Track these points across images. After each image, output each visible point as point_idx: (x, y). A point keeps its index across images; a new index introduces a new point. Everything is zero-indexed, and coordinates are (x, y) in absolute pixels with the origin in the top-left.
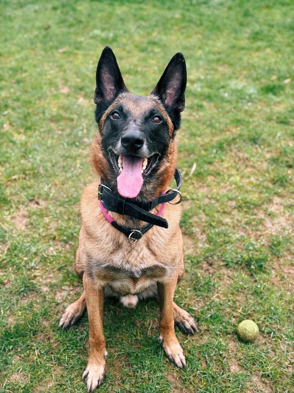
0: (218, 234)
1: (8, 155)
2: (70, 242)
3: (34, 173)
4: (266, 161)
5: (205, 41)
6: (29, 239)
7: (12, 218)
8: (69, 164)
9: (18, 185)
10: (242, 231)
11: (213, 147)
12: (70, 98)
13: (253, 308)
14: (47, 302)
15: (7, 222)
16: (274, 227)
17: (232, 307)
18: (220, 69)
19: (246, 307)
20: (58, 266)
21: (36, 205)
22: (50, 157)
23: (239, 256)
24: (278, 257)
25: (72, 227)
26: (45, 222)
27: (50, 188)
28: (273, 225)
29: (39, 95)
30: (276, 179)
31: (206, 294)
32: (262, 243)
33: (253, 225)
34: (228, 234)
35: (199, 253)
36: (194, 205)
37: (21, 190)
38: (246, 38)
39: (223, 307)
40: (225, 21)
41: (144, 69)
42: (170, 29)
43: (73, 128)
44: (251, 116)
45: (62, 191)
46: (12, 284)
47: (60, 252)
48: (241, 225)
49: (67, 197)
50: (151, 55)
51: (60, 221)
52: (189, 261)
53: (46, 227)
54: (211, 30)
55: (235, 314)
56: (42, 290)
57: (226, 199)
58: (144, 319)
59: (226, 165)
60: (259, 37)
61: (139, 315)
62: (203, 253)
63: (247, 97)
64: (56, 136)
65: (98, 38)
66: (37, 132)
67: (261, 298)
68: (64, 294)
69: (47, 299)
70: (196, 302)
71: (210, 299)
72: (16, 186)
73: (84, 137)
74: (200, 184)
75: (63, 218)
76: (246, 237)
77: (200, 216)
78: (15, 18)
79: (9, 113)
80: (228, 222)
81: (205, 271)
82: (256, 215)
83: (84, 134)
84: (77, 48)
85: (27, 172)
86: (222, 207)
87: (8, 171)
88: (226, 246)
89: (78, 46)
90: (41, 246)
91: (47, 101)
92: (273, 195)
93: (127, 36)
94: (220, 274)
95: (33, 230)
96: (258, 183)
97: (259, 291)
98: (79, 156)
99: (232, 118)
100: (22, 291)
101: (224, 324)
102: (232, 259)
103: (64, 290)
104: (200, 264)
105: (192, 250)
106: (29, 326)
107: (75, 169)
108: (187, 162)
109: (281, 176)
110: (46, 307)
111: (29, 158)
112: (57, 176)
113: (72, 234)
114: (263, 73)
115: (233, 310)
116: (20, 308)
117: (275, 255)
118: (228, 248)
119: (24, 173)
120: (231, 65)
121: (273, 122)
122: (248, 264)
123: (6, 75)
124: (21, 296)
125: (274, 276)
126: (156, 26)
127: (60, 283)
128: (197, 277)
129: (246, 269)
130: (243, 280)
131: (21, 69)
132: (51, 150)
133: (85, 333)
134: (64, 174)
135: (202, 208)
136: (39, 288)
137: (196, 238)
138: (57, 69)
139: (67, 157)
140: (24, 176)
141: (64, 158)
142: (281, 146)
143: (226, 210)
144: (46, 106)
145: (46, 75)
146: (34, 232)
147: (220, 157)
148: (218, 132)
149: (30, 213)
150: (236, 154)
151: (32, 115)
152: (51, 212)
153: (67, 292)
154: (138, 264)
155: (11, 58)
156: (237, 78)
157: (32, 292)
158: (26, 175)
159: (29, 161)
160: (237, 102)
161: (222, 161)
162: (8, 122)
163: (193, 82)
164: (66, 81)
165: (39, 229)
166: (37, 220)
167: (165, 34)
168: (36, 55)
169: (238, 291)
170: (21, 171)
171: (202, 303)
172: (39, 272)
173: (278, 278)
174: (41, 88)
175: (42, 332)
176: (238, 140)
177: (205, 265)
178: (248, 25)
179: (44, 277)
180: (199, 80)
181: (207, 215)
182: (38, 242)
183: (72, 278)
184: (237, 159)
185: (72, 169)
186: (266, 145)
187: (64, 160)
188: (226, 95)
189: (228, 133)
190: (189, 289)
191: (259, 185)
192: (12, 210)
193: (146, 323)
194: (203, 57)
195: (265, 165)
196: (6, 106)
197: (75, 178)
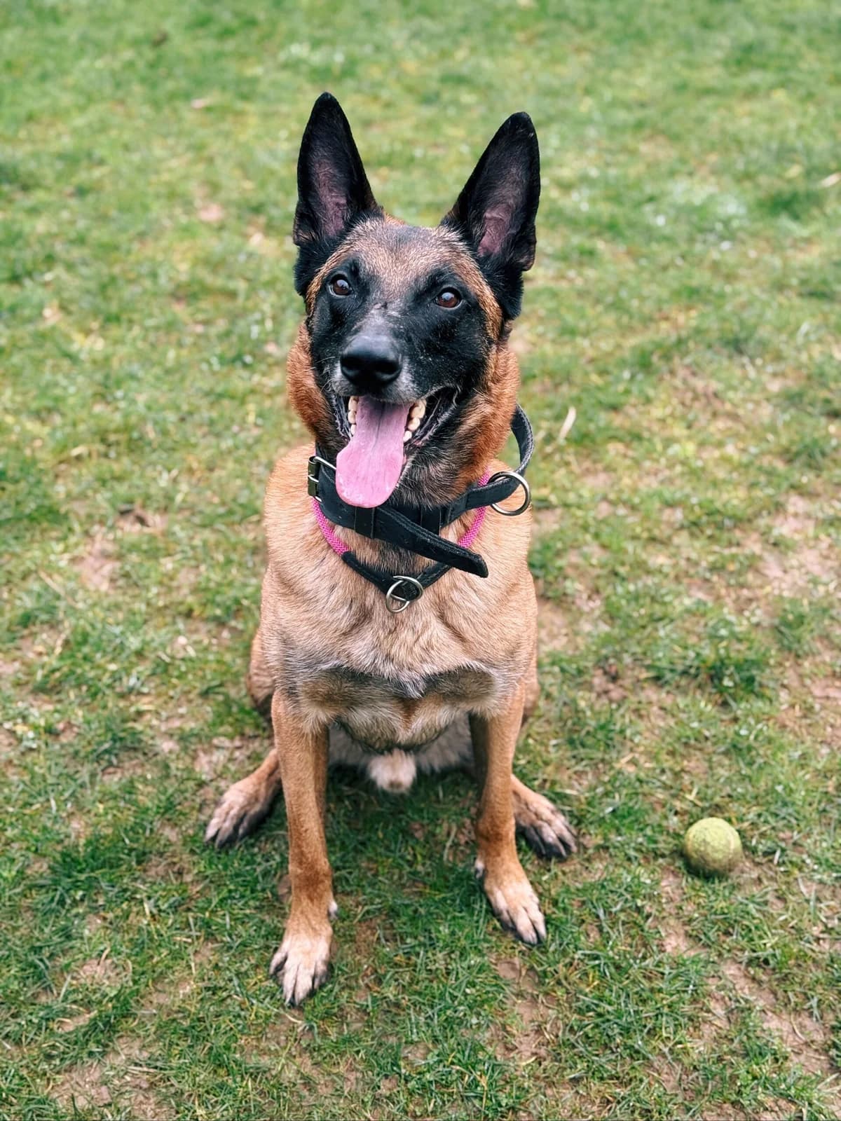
0: (636, 597)
1: (58, 392)
2: (233, 623)
3: (130, 440)
4: (768, 400)
5: (601, 72)
6: (120, 616)
7: (74, 560)
8: (227, 413)
9: (87, 473)
10: (700, 588)
11: (623, 363)
12: (225, 235)
13: (728, 790)
14: (173, 780)
15: (60, 571)
16: (788, 578)
17: (671, 788)
18: (644, 148)
19: (707, 787)
20: (200, 686)
21: (138, 527)
22: (173, 395)
23: (692, 654)
24: (798, 656)
25: (237, 584)
26: (162, 569)
27: (175, 481)
28: (785, 572)
29: (141, 227)
30: (794, 449)
31: (600, 755)
32: (754, 620)
33: (732, 573)
34: (662, 596)
35: (582, 648)
36: (569, 522)
37: (96, 485)
38: (718, 62)
39: (646, 788)
40: (660, 14)
41: (432, 153)
42: (504, 41)
43: (234, 317)
44: (730, 277)
45: (209, 487)
46: (78, 734)
47: (206, 649)
48: (697, 573)
49: (223, 503)
50: (452, 112)
51: (203, 568)
52: (556, 669)
53: (167, 582)
54: (618, 42)
55: (678, 805)
56: (157, 749)
57: (657, 505)
58: (434, 820)
59: (657, 412)
60: (755, 58)
61: (421, 810)
62: (594, 648)
63: (719, 227)
64: (188, 340)
65: (304, 68)
66: (136, 330)
67: (750, 764)
68: (219, 757)
69: (173, 771)
70: (575, 777)
71: (612, 768)
72: (81, 475)
73: (266, 342)
74: (587, 464)
75: (212, 558)
76: (710, 604)
77: (586, 549)
78: (68, 13)
79: (58, 278)
80: (662, 565)
81: (599, 695)
82: (738, 545)
83: (267, 334)
84: (245, 97)
85: (112, 438)
86: (647, 525)
87: (59, 435)
88: (656, 630)
89: (246, 91)
90: (155, 634)
91: (164, 243)
92: (787, 492)
93: (384, 59)
94: (640, 702)
95: (130, 592)
96: (745, 459)
97: (744, 745)
98: (253, 391)
99: (675, 285)
100: (106, 751)
101: (649, 832)
102: (672, 663)
103: (218, 748)
104: (587, 677)
105: (564, 640)
106: (127, 841)
107: (242, 429)
108: (550, 406)
109: (808, 440)
110: (170, 791)
111: (115, 399)
112: (195, 446)
113: (237, 601)
114: (765, 159)
115: (675, 796)
116: (99, 796)
117: (790, 650)
118: (662, 633)
119: (103, 440)
120: (674, 138)
121: (792, 294)
122: (715, 674)
123: (48, 175)
124: (104, 764)
125: (785, 707)
126: (465, 30)
127: (206, 729)
128: (577, 711)
129: (710, 689)
130: (700, 717)
131: (89, 155)
132: (177, 377)
133: (278, 858)
134: (212, 440)
135: (592, 530)
136: (151, 742)
137: (574, 608)
138: (190, 155)
139: (221, 396)
140: (102, 448)
141: (212, 398)
142: (811, 358)
143: (656, 532)
144: (160, 257)
145: (157, 172)
146: (135, 597)
147: (641, 391)
148: (635, 323)
149: (122, 547)
150: (685, 381)
151: (121, 282)
152: (178, 542)
153: (227, 753)
154: (417, 664)
155: (61, 127)
156: (691, 174)
157: (132, 754)
158: (109, 446)
159: (117, 409)
160: (691, 240)
161: (648, 401)
162: (56, 302)
163: (566, 187)
164: (214, 188)
165: (147, 589)
166: (141, 564)
167: (492, 54)
168: (129, 116)
169: (686, 745)
170: (95, 433)
171: (590, 776)
172: (150, 703)
173: (798, 712)
174: (146, 208)
175: (161, 854)
176: (691, 345)
177: (599, 680)
178: (723, 25)
179: (164, 714)
180: (585, 180)
181: (604, 547)
182: (145, 622)
183: (239, 716)
184: (689, 395)
185: (235, 428)
186: (768, 357)
187: (212, 404)
188: (660, 221)
189: (664, 326)
190: (554, 742)
191: (747, 466)
192: (72, 540)
193: (438, 830)
194: (597, 116)
195: (766, 411)
196: (50, 260)
197: (242, 452)
